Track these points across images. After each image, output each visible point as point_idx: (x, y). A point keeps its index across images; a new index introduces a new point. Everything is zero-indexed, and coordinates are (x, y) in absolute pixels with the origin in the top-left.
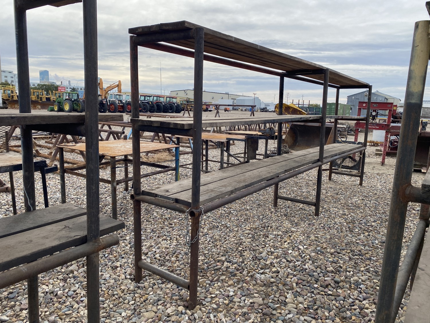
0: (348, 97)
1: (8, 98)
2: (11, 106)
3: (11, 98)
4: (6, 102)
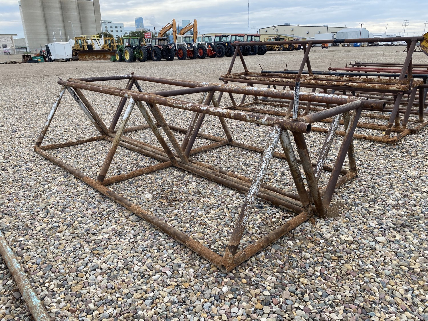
2: (82, 57)
3: (82, 48)
4: (78, 53)
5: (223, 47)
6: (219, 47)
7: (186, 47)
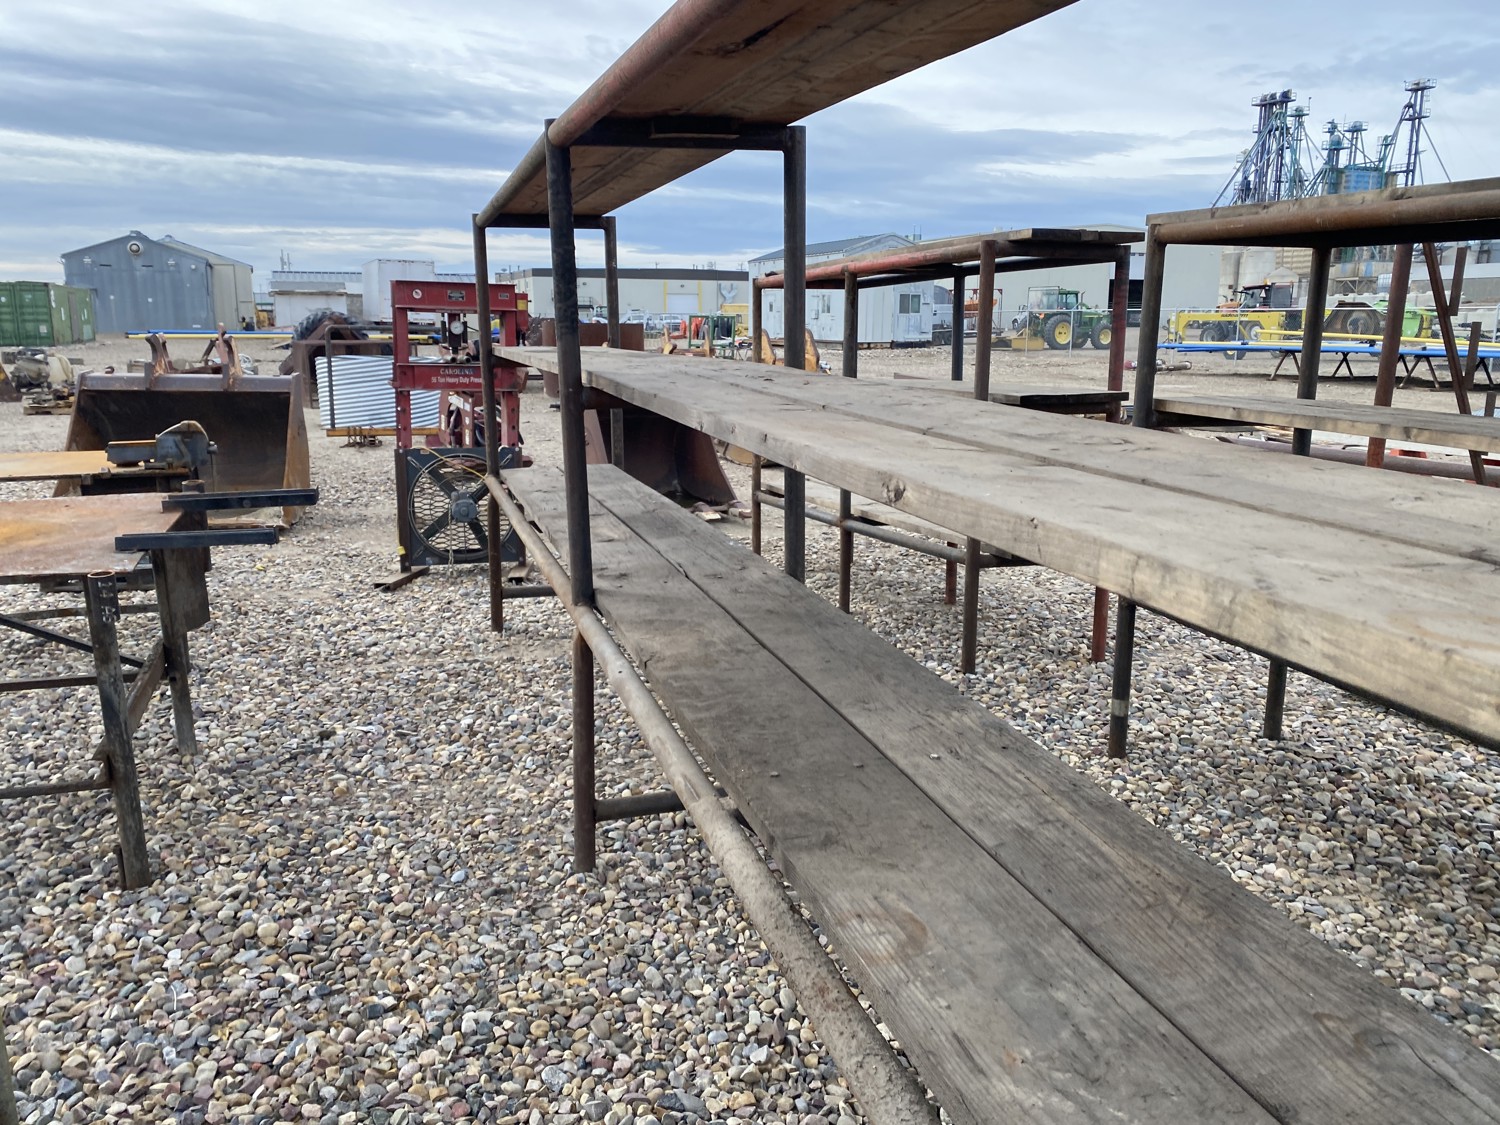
0: (64, 256)
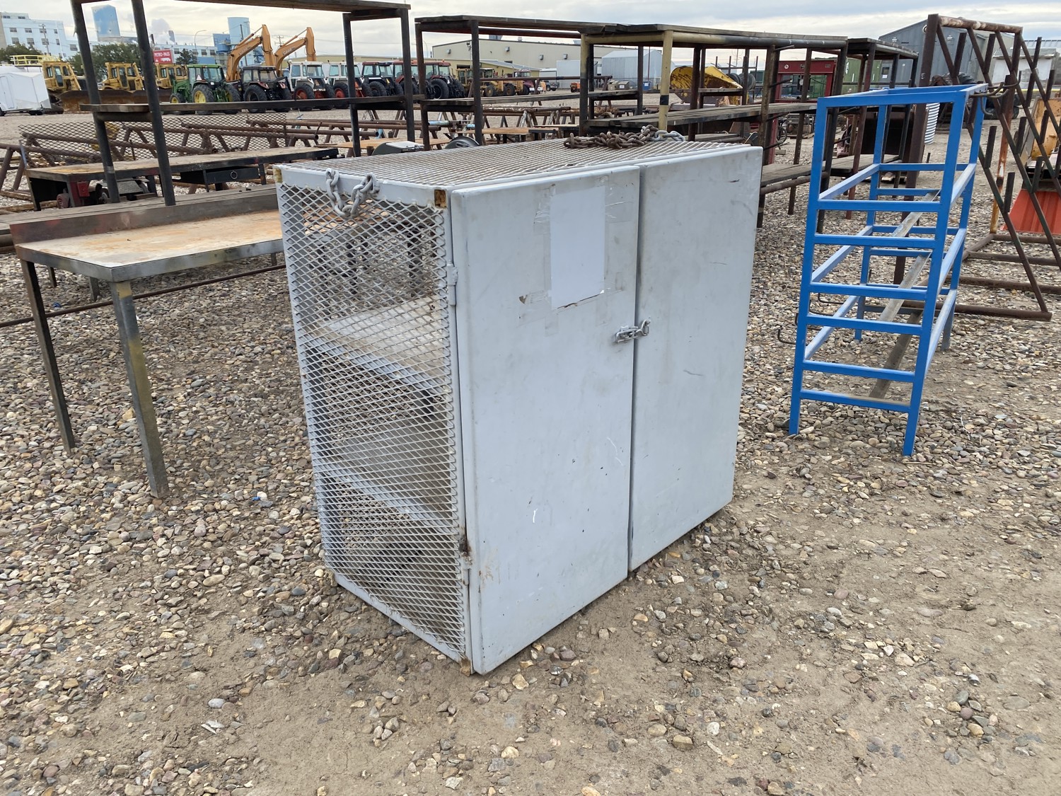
1: (58, 87)
2: (70, 107)
3: (65, 86)
4: (57, 97)
5: (382, 87)
6: (374, 88)
7: (313, 86)
